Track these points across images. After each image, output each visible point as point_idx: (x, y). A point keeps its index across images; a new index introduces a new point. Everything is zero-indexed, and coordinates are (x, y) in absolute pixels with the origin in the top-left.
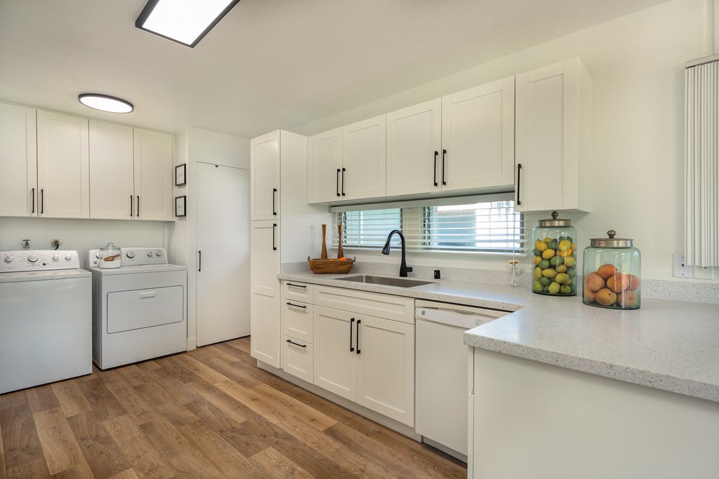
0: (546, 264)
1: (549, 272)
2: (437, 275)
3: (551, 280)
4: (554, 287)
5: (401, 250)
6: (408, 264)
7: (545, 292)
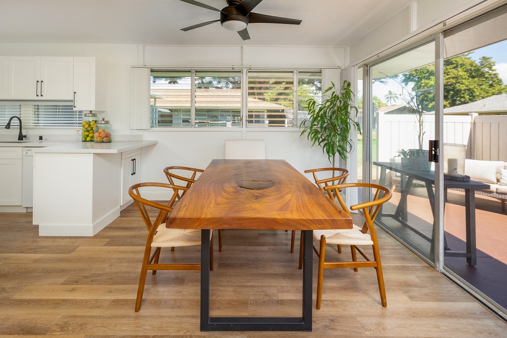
0: (86, 130)
1: (87, 133)
2: (41, 138)
3: (88, 136)
4: (88, 139)
5: (19, 127)
6: (24, 134)
7: (85, 141)
